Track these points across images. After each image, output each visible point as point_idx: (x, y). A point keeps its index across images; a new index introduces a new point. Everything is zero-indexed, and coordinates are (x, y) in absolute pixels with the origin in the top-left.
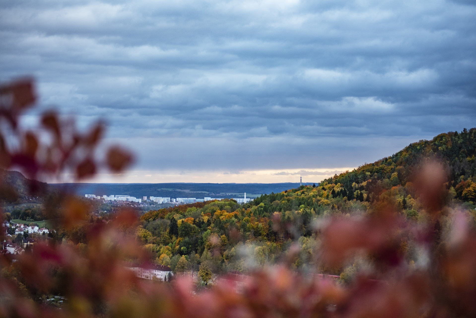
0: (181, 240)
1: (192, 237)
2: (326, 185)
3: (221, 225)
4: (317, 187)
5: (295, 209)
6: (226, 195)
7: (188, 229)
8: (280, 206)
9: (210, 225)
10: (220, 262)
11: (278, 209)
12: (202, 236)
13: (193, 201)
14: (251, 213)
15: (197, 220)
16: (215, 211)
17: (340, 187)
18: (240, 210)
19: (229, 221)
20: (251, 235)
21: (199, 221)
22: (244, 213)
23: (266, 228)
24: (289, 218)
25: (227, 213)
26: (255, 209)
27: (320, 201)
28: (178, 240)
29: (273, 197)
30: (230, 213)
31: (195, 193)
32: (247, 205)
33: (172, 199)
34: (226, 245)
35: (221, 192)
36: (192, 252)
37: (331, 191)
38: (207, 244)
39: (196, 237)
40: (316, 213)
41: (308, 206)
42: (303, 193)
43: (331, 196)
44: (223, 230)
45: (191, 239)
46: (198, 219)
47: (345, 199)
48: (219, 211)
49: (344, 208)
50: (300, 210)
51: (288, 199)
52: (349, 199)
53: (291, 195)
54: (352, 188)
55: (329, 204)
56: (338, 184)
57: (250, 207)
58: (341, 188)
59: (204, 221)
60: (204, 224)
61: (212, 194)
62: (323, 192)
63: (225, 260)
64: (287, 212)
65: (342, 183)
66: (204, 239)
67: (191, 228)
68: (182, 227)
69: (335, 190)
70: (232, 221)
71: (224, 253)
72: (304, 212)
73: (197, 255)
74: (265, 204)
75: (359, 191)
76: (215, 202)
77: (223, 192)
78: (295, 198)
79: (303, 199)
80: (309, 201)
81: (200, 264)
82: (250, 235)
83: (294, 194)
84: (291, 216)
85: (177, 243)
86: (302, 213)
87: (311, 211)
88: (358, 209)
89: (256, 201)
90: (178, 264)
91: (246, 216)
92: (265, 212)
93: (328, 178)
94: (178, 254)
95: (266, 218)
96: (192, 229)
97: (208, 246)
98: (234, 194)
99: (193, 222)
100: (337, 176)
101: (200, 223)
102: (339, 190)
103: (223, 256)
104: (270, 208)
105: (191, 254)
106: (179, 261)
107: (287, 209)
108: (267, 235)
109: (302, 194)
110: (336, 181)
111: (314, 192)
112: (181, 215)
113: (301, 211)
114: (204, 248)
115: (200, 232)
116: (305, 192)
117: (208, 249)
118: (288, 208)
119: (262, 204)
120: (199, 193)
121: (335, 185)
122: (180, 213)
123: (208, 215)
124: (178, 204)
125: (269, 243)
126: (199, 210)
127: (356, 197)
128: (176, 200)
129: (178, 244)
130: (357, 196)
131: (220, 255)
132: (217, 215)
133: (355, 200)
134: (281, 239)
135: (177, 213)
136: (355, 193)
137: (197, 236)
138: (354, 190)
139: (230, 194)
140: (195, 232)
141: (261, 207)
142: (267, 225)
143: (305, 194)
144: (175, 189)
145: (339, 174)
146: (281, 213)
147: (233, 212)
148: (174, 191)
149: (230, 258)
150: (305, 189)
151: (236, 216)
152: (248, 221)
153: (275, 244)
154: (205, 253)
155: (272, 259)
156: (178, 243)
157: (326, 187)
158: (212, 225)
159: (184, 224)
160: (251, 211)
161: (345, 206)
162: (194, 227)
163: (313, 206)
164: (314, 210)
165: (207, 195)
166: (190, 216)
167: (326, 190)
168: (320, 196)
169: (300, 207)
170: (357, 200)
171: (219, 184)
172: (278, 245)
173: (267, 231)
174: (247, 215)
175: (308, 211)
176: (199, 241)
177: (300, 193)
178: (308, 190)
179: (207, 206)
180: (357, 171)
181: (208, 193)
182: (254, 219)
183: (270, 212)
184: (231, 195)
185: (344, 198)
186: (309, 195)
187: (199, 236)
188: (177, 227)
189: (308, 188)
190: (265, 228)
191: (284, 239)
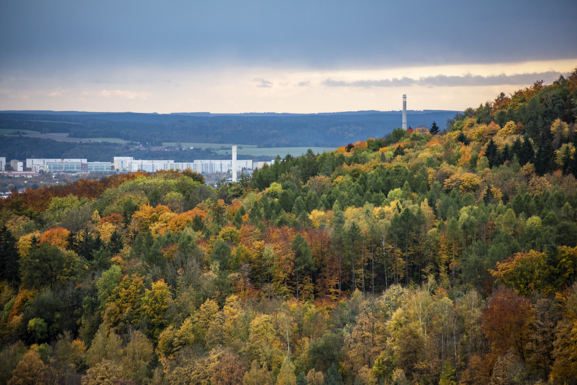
0: (28, 297)
1: (64, 287)
2: (471, 125)
3: (152, 249)
4: (442, 134)
5: (373, 202)
6: (181, 150)
7: (52, 264)
8: (330, 193)
9: (118, 252)
10: (147, 363)
11: (324, 202)
12: (94, 284)
13: (77, 168)
14: (243, 212)
15: (80, 237)
16: (136, 208)
17: (514, 134)
18: (212, 204)
19: (178, 238)
20: (242, 280)
21: (87, 240)
22: (222, 213)
23: (287, 259)
24: (354, 228)
25: (173, 214)
26: (256, 202)
27: (448, 177)
28: (20, 297)
29: (310, 164)
30: (180, 212)
31: (86, 144)
32: (233, 188)
33: (12, 163)
34: (165, 310)
35: (165, 141)
36: (62, 333)
37: (483, 145)
38: (109, 309)
39: (76, 288)
40: (435, 212)
41: (414, 191)
42: (399, 152)
43: (483, 160)
44: (158, 265)
45: (61, 292)
46: (82, 232)
47: (526, 170)
48: (149, 208)
49: (523, 199)
50: (389, 205)
51: (354, 171)
52: (540, 172)
53: (364, 157)
54: (551, 136)
55: (478, 185)
56: (508, 123)
57: (241, 193)
58: (515, 137)
59: (102, 238)
60: (101, 248)
61: (137, 147)
62: (459, 149)
63: (162, 359)
64: (350, 212)
65: (521, 120)
66: (100, 291)
67: (61, 260)
68: (31, 258)
69: (497, 143)
70: (186, 239)
71: (161, 335)
72: (400, 210)
73: (79, 343)
74: (285, 187)
75: (570, 145)
76: (136, 180)
77: (170, 141)
78: (375, 168)
79: (398, 171)
80: (416, 176)
81: (85, 374)
82: (238, 279)
83: (373, 157)
84: (361, 222)
85: (18, 308)
86: (393, 214)
87: (422, 207)
88: (567, 203)
89: (261, 177)
90: (16, 374)
91: (229, 222)
92: (283, 212)
93: (478, 107)
94: (16, 340)
95: (286, 227)
96: (65, 265)
97: (113, 314)
98: (204, 146)
99: (68, 242)
100: (507, 99)
101: (89, 243)
102: (511, 144)
103: (155, 345)
104: (299, 198)
105: (57, 341)
106: (17, 364)
107: (350, 202)
108: (290, 281)
109: (396, 154)
110: (502, 113)
111: (433, 149)
112: (31, 219)
113: (390, 208)
114: (100, 321)
115: (89, 271)
116: (406, 150)
117: (111, 324)
118: (352, 198)
119: (276, 187)
120: (98, 144)
121: (498, 126)
122: (27, 215)
123: (114, 221)
124: (31, 177)
125: (294, 304)
126: (89, 203)
127: (562, 164)
128: (25, 164)
129: (20, 310)
130: (567, 160)
131: (147, 343)
132: (141, 221)
133: (558, 173)
134: (332, 290)
135: (19, 213)
136: (558, 152)
137: (79, 283)
138: (558, 143)
139: (192, 148)
140: (72, 274)
141: (274, 195)
142: (289, 250)
143: (405, 157)
144: (21, 131)
145: (513, 94)
146: (331, 213)
147: (190, 212)
148: (18, 136)
149: (177, 350)
150: (408, 139)
151: (198, 224)
152: (232, 239)
153: (313, 306)
154: (99, 337)
155: (302, 353)
156: (20, 307)
157: (470, 133)
158: (127, 250)
159: (39, 247)
160: (242, 208)
161: (527, 193)
162: (70, 257)
163: (429, 193)
164: (431, 204)
165: (123, 150)
166: (57, 223)
167: (471, 143)
168: (450, 162)
169: (388, 195)
170: (565, 173)
171: (160, 115)
172: (321, 308)
173: (290, 269)
174: (230, 220)
175: (410, 207)
176: (86, 299)
177: (391, 153)
178: (416, 143)
179: (111, 194)
180: (569, 83)
181: (126, 142)
182: (251, 231)
183: (299, 210)
184: (197, 150)
185: (525, 167)
186: (417, 157)
187: (86, 285)
188: (17, 256)
189: (415, 138)
190: (283, 257)
191: (339, 291)
